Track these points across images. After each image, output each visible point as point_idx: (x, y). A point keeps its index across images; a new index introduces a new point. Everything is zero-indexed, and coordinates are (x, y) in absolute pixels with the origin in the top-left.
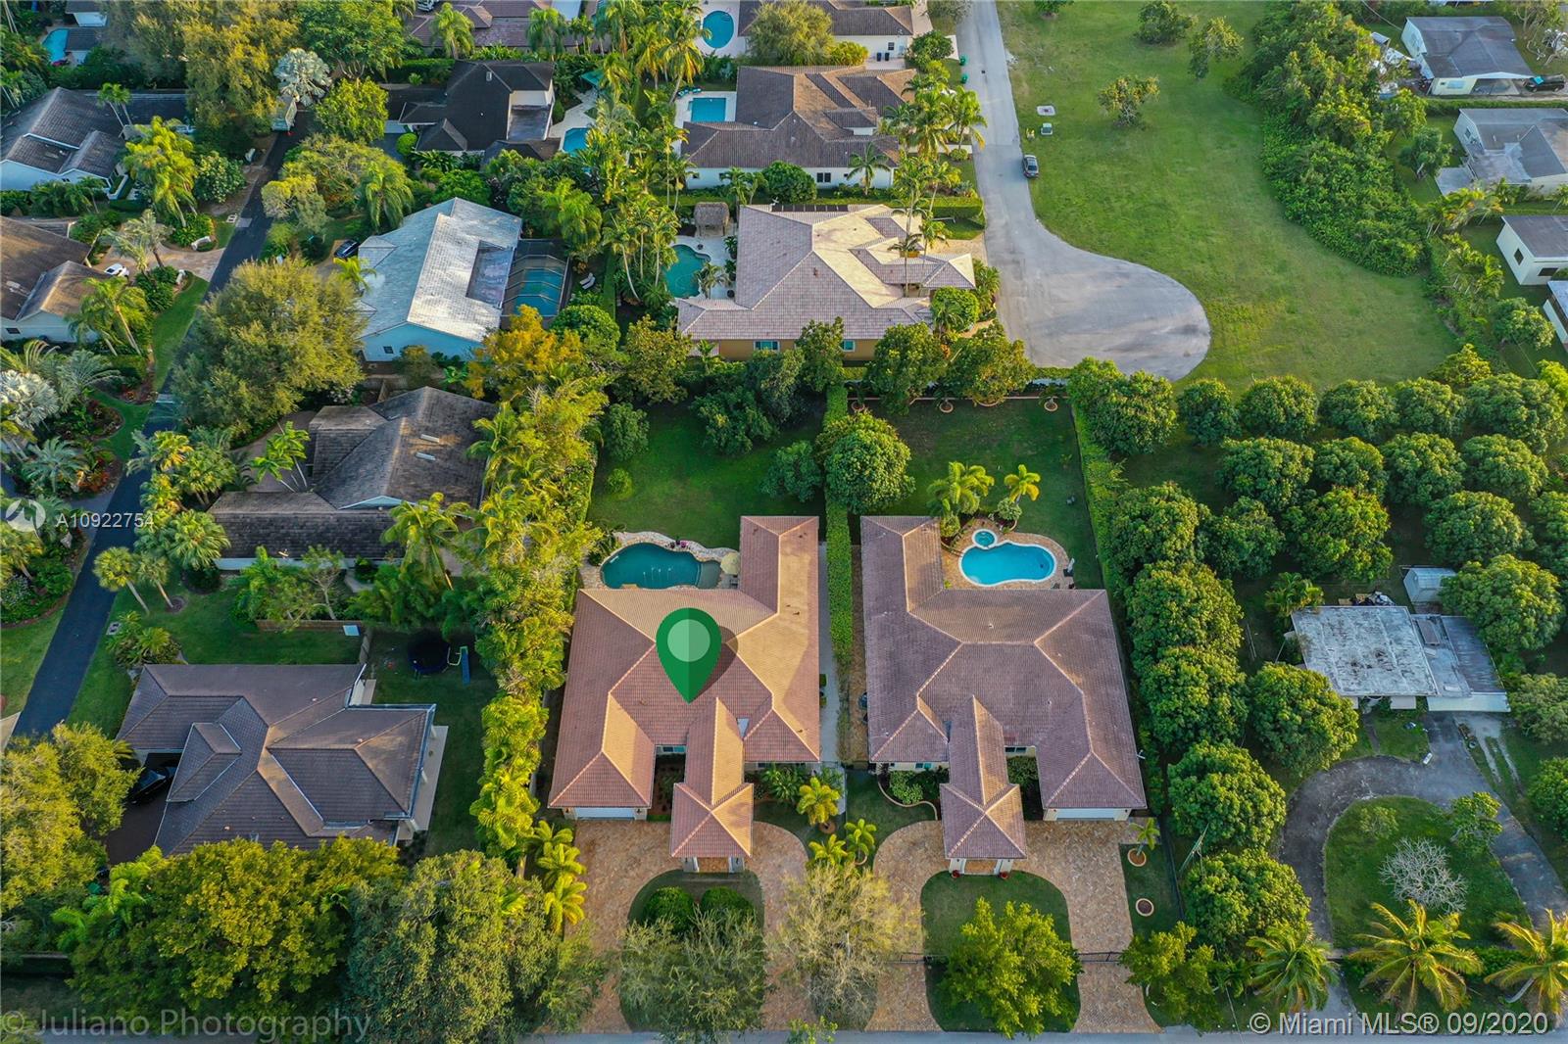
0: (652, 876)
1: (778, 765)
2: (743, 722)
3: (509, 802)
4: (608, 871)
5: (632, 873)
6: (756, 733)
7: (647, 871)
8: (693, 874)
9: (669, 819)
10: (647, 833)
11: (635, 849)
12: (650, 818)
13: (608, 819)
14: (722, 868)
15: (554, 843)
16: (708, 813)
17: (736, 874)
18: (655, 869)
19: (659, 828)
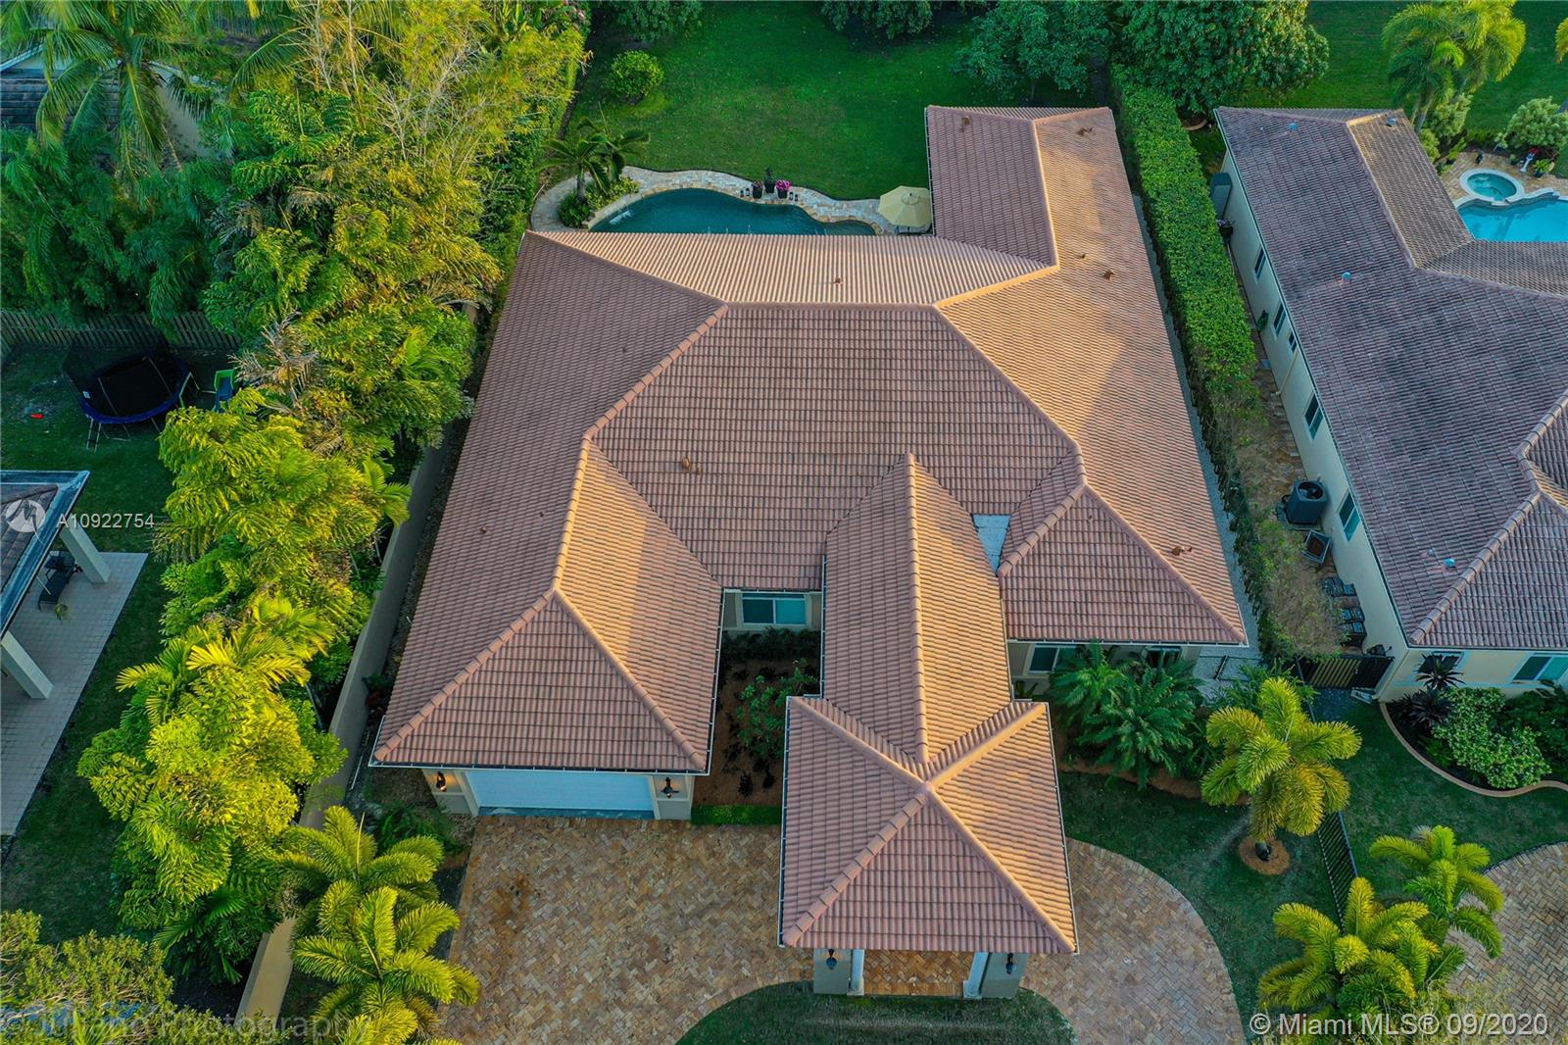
0: (706, 1002)
1: (1109, 652)
2: (994, 528)
3: (213, 736)
4: (563, 982)
5: (641, 993)
6: (1036, 555)
7: (692, 984)
8: (844, 1001)
9: (771, 818)
10: (690, 862)
11: (654, 910)
12: (702, 815)
13: (570, 816)
14: (942, 985)
15: (366, 885)
16: (912, 789)
17: (987, 1006)
18: (719, 981)
19: (732, 847)
